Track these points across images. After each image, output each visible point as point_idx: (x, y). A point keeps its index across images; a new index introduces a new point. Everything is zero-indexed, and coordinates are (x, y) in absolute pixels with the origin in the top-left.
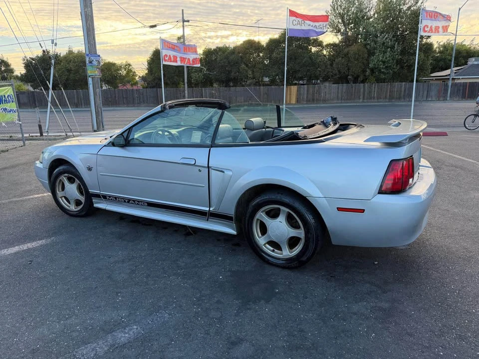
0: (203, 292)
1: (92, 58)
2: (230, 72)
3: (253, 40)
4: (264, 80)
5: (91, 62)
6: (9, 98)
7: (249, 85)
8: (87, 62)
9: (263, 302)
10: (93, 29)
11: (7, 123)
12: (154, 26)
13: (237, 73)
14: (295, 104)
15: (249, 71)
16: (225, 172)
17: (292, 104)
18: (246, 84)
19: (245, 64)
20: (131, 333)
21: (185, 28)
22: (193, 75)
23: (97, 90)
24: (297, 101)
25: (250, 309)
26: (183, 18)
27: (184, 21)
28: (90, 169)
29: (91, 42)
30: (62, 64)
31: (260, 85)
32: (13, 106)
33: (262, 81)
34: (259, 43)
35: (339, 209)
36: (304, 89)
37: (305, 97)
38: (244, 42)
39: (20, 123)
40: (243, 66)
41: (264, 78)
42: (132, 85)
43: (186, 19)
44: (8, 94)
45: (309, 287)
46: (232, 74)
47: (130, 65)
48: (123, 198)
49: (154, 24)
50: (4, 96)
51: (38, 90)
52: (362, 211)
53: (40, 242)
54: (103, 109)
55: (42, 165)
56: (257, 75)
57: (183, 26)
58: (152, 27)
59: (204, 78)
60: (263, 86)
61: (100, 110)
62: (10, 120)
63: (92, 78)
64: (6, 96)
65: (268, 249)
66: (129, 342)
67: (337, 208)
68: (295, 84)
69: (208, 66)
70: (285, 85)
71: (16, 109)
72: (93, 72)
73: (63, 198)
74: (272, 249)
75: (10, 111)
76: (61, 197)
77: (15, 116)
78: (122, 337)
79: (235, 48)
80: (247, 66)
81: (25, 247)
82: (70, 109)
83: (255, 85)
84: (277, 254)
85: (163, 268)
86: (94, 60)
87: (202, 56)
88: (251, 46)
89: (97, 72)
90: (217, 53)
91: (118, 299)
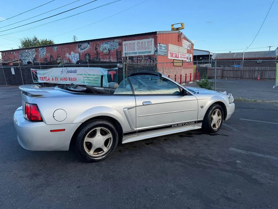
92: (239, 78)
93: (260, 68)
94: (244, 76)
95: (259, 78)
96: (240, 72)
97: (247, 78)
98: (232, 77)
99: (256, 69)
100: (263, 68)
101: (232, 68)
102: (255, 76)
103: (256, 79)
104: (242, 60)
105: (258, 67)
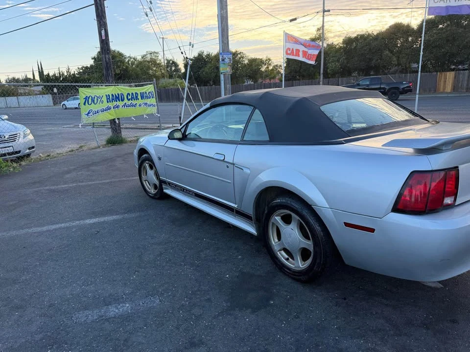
0: (202, 287)
1: (224, 56)
2: (371, 60)
3: (401, 24)
4: (413, 67)
5: (223, 60)
6: (150, 94)
7: (394, 73)
8: (220, 60)
9: (250, 310)
10: (228, 29)
11: (147, 115)
12: (295, 19)
13: (379, 61)
14: (450, 93)
15: (394, 57)
16: (244, 170)
17: (447, 93)
18: (389, 72)
19: (389, 50)
20: (121, 310)
21: (325, 17)
22: (330, 65)
23: (228, 86)
24: (454, 89)
25: (230, 315)
26: (324, 8)
27: (324, 11)
28: (160, 159)
29: (225, 42)
30: (213, 62)
31: (406, 73)
32: (153, 101)
33: (410, 67)
34: (408, 26)
35: (347, 224)
36: (464, 74)
37: (465, 85)
38: (390, 27)
39: (159, 115)
40: (387, 52)
41: (412, 64)
42: (270, 79)
43: (326, 9)
44: (150, 91)
45: (309, 306)
46: (374, 61)
47: (270, 60)
48: (181, 187)
49: (294, 18)
50: (146, 93)
51: (193, 87)
52: (372, 230)
53: (115, 217)
55: (136, 152)
56: (403, 60)
57: (323, 16)
58: (291, 21)
59: (341, 68)
60: (410, 73)
62: (150, 113)
63: (224, 75)
64: (147, 93)
65: (282, 256)
66: (114, 317)
67: (344, 223)
68: (453, 70)
69: (347, 56)
70: (420, 72)
71: (155, 103)
72: (225, 69)
73: (147, 182)
74: (287, 256)
75: (150, 106)
76: (145, 181)
77: (154, 110)
78: (113, 311)
79: (378, 35)
80: (392, 52)
81: (102, 219)
82: (202, 104)
83: (401, 72)
84: (290, 264)
85: (185, 256)
86: (227, 58)
87: (341, 45)
88: (399, 30)
89: (228, 69)
90: (358, 41)
91: (133, 277)
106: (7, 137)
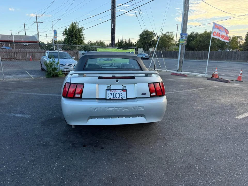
10: (187, 21)
23: (183, 51)
29: (184, 28)
44: (132, 52)
54: (184, 60)
61: (182, 61)
63: (181, 45)
86: (184, 36)
92: (14, 59)
93: (30, 50)
94: (18, 57)
95: (31, 59)
96: (13, 53)
97: (21, 59)
98: (6, 59)
99: (27, 51)
100: (32, 50)
101: (4, 49)
102: (28, 57)
103: (29, 59)
104: (13, 42)
105: (28, 50)
106: (68, 65)
